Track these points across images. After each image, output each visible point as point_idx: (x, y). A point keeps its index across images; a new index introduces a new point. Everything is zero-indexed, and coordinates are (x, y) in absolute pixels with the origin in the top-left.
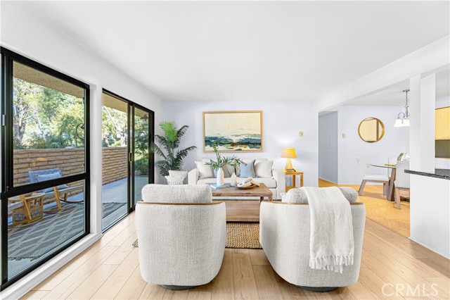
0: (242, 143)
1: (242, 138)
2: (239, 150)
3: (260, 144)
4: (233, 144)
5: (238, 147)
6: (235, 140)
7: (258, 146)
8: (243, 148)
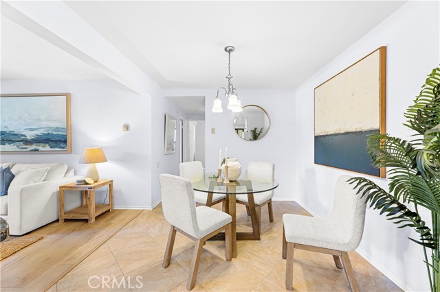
0: (40, 140)
1: (39, 132)
2: (36, 150)
3: (65, 142)
4: (27, 142)
5: (34, 147)
6: (30, 135)
7: (62, 145)
8: (41, 148)
